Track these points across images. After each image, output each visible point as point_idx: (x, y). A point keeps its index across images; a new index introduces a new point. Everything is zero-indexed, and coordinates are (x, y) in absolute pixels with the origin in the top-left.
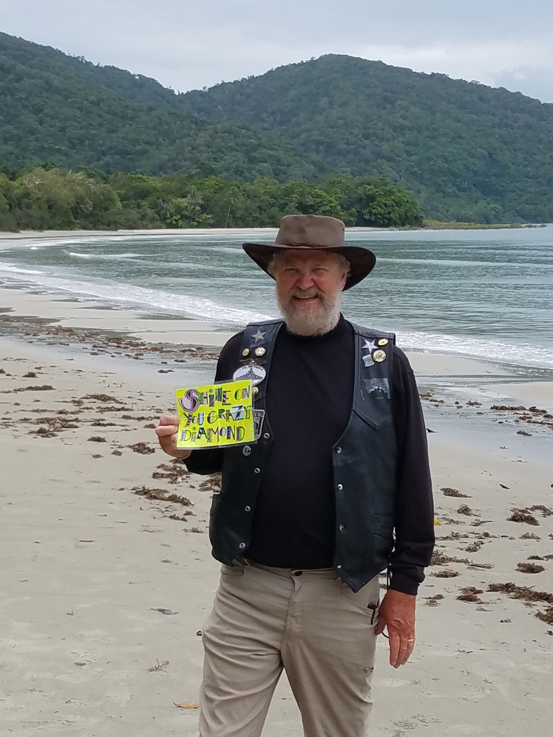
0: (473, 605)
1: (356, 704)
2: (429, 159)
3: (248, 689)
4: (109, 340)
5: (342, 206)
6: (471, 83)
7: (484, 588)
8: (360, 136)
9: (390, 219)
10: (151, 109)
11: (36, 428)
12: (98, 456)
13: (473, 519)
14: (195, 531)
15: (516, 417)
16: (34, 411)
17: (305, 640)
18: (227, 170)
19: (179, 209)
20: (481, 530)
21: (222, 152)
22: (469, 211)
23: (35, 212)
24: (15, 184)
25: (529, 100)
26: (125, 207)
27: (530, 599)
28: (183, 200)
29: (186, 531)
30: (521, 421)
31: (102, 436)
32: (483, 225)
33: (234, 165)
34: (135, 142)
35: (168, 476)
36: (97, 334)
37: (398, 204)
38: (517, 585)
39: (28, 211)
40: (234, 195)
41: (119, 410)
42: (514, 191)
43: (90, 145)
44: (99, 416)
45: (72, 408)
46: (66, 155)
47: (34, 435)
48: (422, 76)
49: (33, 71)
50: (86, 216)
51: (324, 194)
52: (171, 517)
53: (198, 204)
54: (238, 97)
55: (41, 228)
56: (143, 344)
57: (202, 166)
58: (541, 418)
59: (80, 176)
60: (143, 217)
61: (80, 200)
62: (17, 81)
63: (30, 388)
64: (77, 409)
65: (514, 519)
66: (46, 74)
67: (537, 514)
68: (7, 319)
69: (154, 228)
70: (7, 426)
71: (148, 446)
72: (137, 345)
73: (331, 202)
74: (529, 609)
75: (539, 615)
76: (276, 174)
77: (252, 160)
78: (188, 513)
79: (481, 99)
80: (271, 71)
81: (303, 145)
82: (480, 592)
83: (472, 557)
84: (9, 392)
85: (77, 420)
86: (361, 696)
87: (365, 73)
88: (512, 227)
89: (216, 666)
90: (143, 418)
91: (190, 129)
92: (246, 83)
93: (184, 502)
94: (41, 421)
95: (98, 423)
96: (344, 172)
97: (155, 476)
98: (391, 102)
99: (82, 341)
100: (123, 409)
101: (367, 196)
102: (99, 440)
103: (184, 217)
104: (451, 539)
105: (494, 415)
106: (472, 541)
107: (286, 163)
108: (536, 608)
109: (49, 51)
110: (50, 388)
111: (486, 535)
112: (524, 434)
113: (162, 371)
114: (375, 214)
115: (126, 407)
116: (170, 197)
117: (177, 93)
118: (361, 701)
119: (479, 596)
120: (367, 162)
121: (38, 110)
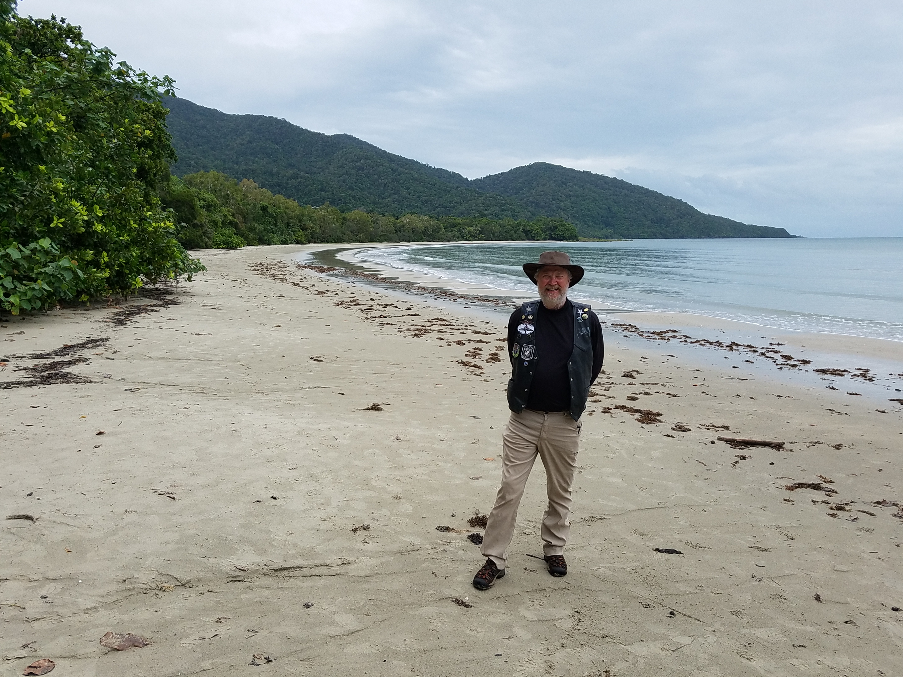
0: (608, 415)
1: (569, 467)
2: (582, 210)
3: (522, 461)
4: (442, 293)
5: (542, 231)
6: (601, 175)
7: (613, 407)
8: (551, 199)
9: (564, 237)
10: (458, 187)
11: (413, 333)
12: (441, 346)
13: (606, 376)
14: (485, 381)
15: (623, 329)
16: (411, 325)
17: (548, 441)
18: (491, 215)
19: (470, 232)
20: (610, 381)
21: (489, 207)
22: (598, 233)
23: (406, 234)
24: (398, 221)
25: (627, 183)
26: (446, 231)
27: (633, 412)
28: (472, 228)
29: (481, 381)
30: (625, 331)
31: (442, 337)
32: (605, 240)
33: (494, 212)
34: (450, 202)
35: (472, 356)
36: (436, 290)
37: (567, 230)
38: (627, 406)
39: (404, 233)
40: (494, 226)
41: (448, 325)
42: (619, 224)
43: (430, 204)
44: (440, 328)
45: (428, 324)
46: (420, 208)
47: (413, 336)
48: (579, 172)
49: (406, 171)
50: (429, 236)
51: (535, 226)
52: (474, 374)
53: (478, 230)
54: (497, 182)
55: (409, 241)
56: (456, 295)
57: (480, 213)
58: (633, 329)
59: (427, 217)
60: (454, 236)
61: (426, 228)
62: (399, 175)
63: (409, 315)
64: (430, 324)
65: (624, 376)
66: (412, 172)
67: (634, 374)
68: (397, 283)
69: (459, 241)
70: (401, 332)
71: (462, 342)
72: (454, 295)
73: (537, 229)
74: (632, 417)
75: (637, 419)
76: (513, 216)
77: (503, 210)
78: (482, 373)
79: (605, 182)
80: (511, 170)
81: (525, 203)
82: (611, 409)
83: (607, 393)
84: (400, 316)
85: (430, 330)
86: (572, 464)
87: (553, 171)
88: (618, 241)
89: (509, 450)
90: (459, 329)
91: (475, 196)
92: (500, 175)
93: (480, 368)
94: (415, 330)
95: (440, 331)
96: (543, 215)
97: (466, 355)
98: (565, 184)
99: (430, 293)
100: (450, 325)
101: (554, 226)
102: (441, 339)
103: (472, 236)
104: (597, 385)
105: (613, 328)
106: (607, 386)
107: (517, 211)
108: (636, 416)
109: (413, 162)
110: (418, 315)
111: (613, 383)
112: (627, 336)
113: (465, 307)
114: (557, 235)
115: (451, 324)
116: (466, 227)
117: (469, 180)
118: (572, 466)
119: (611, 411)
120: (554, 211)
121: (408, 189)
